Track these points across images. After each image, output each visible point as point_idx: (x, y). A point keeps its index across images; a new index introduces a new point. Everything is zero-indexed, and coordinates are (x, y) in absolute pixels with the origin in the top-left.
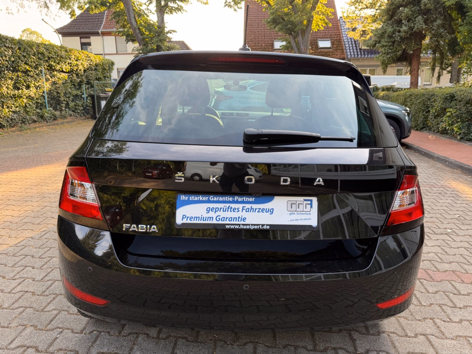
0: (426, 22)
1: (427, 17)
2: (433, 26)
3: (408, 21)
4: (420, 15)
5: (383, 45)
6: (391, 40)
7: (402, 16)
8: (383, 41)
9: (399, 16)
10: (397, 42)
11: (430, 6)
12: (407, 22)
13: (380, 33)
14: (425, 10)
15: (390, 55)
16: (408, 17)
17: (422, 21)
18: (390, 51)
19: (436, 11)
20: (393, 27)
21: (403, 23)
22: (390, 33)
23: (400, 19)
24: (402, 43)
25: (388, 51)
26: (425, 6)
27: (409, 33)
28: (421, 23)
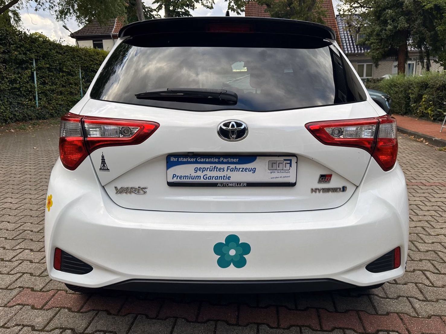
0: (408, 21)
1: (409, 18)
2: (414, 25)
3: (393, 22)
4: (402, 16)
5: (372, 42)
6: (379, 37)
7: (387, 17)
8: (371, 38)
9: (385, 17)
10: (384, 40)
11: (411, 8)
12: (391, 22)
13: (368, 32)
14: (407, 11)
15: (379, 51)
16: (392, 18)
17: (404, 21)
18: (378, 47)
19: (416, 12)
20: (381, 27)
21: (389, 23)
22: (378, 31)
23: (386, 19)
24: (388, 40)
25: (376, 47)
26: (407, 8)
27: (394, 31)
28: (404, 23)
